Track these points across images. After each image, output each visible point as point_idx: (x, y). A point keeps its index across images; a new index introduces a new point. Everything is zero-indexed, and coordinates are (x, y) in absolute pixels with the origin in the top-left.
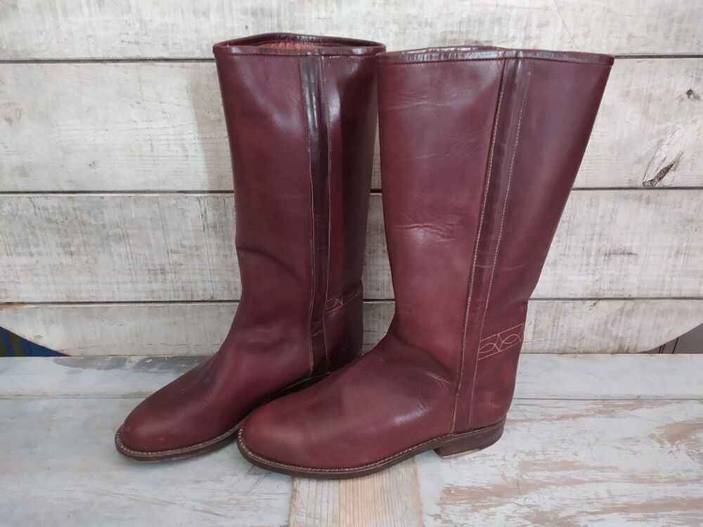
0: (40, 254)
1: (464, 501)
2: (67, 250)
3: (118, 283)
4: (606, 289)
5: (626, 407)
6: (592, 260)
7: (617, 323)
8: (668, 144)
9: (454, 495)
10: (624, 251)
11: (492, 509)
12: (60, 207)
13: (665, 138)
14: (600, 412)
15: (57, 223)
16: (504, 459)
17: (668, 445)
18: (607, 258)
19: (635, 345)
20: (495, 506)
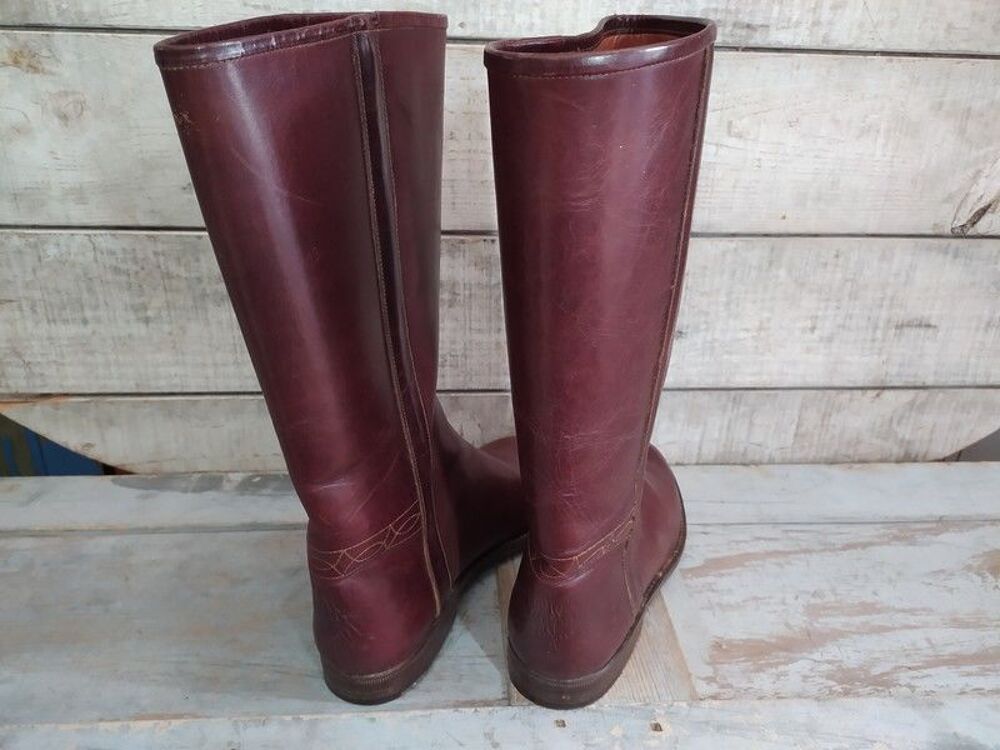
0: (98, 320)
1: (743, 659)
2: (141, 314)
3: (215, 365)
4: (893, 374)
5: (928, 531)
6: (879, 334)
7: (904, 421)
8: (986, 177)
9: (725, 650)
10: (921, 322)
11: (782, 668)
12: (134, 250)
13: (985, 168)
14: (896, 538)
15: (129, 275)
16: (783, 603)
17: (991, 578)
18: (898, 331)
19: (924, 450)
20: (786, 663)
